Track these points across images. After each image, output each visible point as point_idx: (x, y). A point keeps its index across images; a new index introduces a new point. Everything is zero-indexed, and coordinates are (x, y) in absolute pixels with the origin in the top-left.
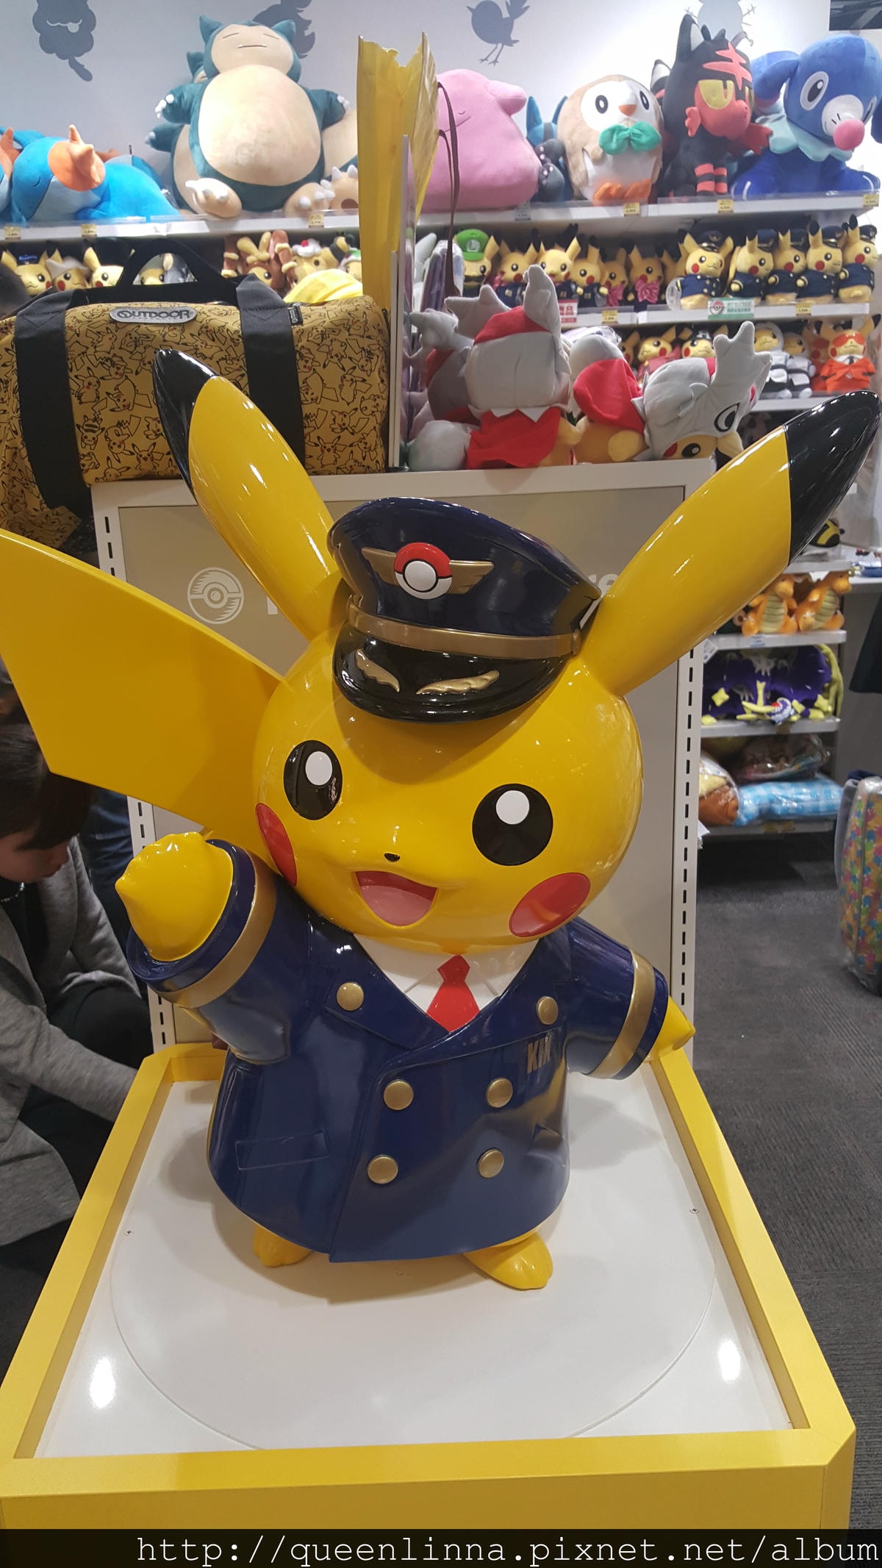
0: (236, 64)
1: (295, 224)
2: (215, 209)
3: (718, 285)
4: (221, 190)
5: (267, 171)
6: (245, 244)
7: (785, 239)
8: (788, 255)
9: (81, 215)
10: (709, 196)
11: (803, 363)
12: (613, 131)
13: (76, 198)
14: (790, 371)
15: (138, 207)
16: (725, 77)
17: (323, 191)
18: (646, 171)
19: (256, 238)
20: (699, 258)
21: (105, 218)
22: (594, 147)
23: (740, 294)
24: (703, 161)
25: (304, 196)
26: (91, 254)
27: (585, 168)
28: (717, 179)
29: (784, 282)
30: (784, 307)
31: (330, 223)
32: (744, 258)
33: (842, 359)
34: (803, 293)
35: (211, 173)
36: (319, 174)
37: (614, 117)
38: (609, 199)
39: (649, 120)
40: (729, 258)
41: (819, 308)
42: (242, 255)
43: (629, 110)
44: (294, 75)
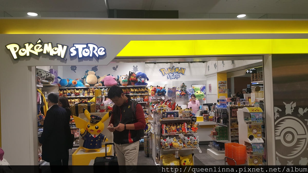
0: (90, 74)
1: (95, 87)
2: (87, 86)
3: (134, 92)
4: (88, 85)
5: (93, 83)
6: (90, 89)
7: (139, 89)
8: (140, 90)
9: (75, 86)
10: (132, 85)
11: (142, 99)
12: (123, 80)
13: (74, 85)
14: (141, 99)
15: (80, 86)
16: (133, 76)
17: (98, 84)
18: (127, 83)
19: (91, 88)
20: (132, 90)
21: (77, 86)
22: (122, 81)
23: (136, 93)
24: (132, 82)
25: (96, 85)
26: (75, 89)
27: (121, 83)
28: (133, 84)
29: (140, 92)
30: (140, 94)
31: (98, 87)
32: (136, 90)
33: (145, 98)
34: (141, 93)
35: (87, 83)
36: (97, 83)
37: (123, 79)
38: (123, 85)
39: (127, 79)
40: (135, 90)
41: (143, 94)
42: (90, 90)
43: (125, 79)
44: (95, 75)
